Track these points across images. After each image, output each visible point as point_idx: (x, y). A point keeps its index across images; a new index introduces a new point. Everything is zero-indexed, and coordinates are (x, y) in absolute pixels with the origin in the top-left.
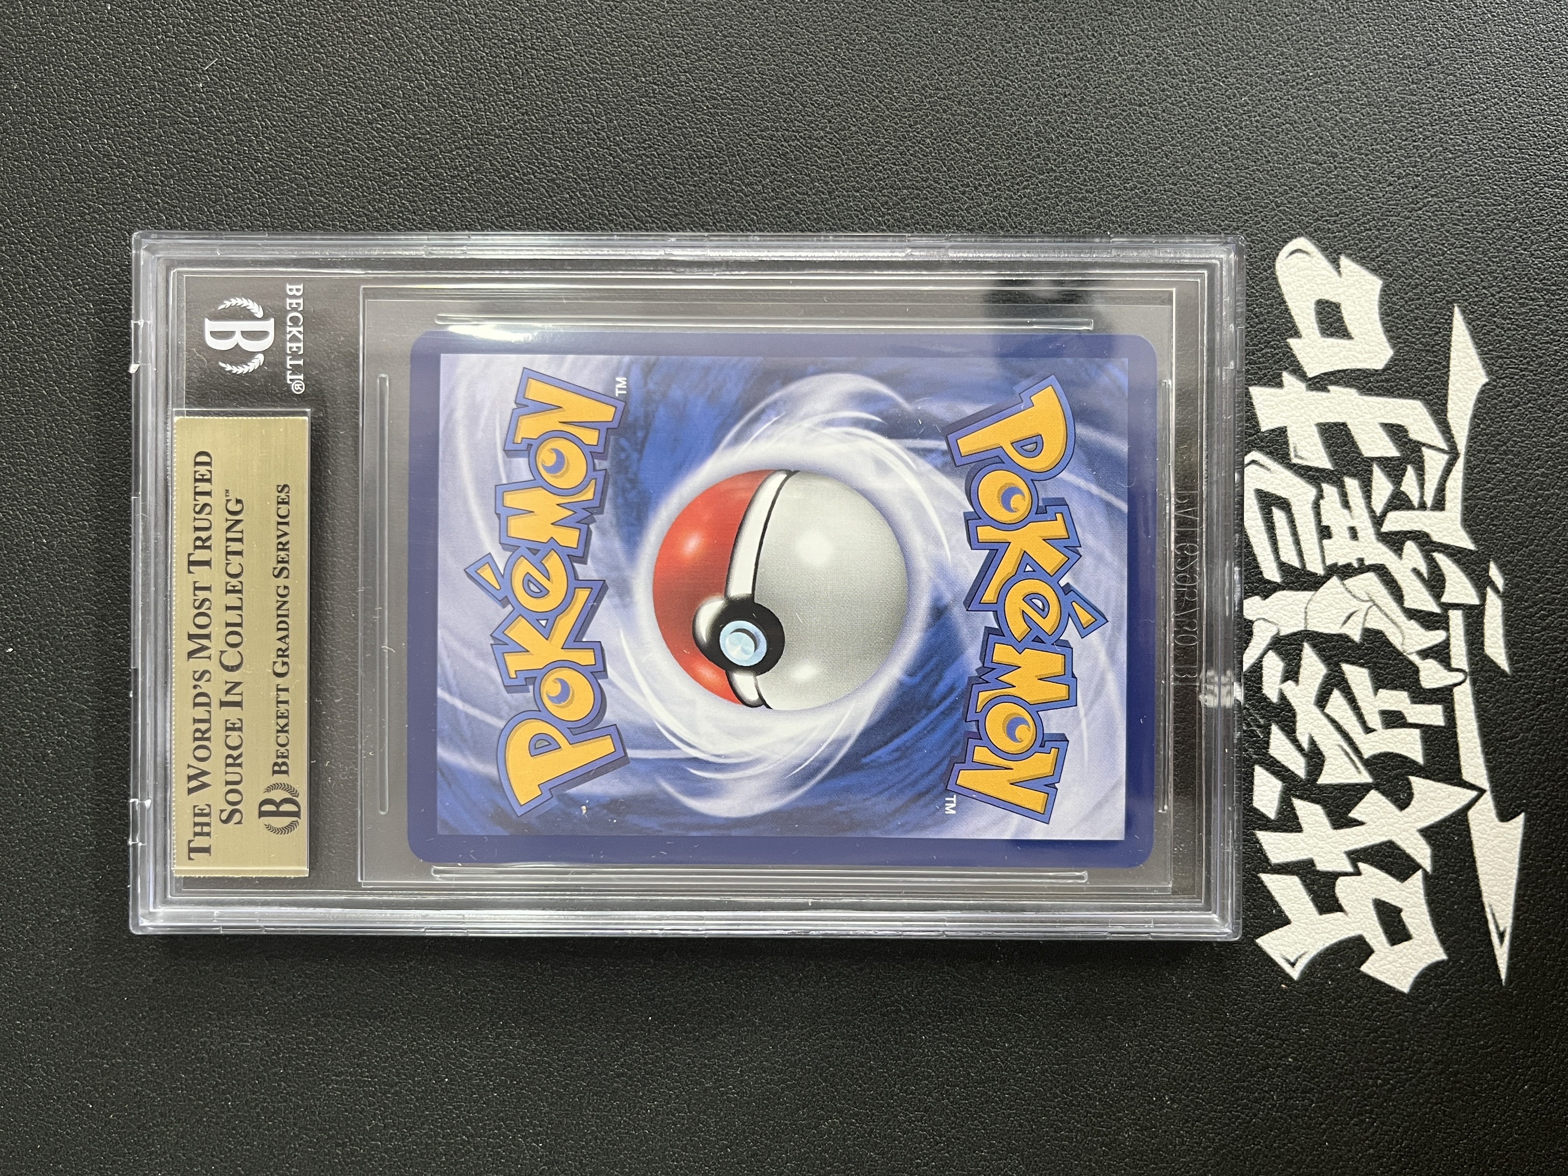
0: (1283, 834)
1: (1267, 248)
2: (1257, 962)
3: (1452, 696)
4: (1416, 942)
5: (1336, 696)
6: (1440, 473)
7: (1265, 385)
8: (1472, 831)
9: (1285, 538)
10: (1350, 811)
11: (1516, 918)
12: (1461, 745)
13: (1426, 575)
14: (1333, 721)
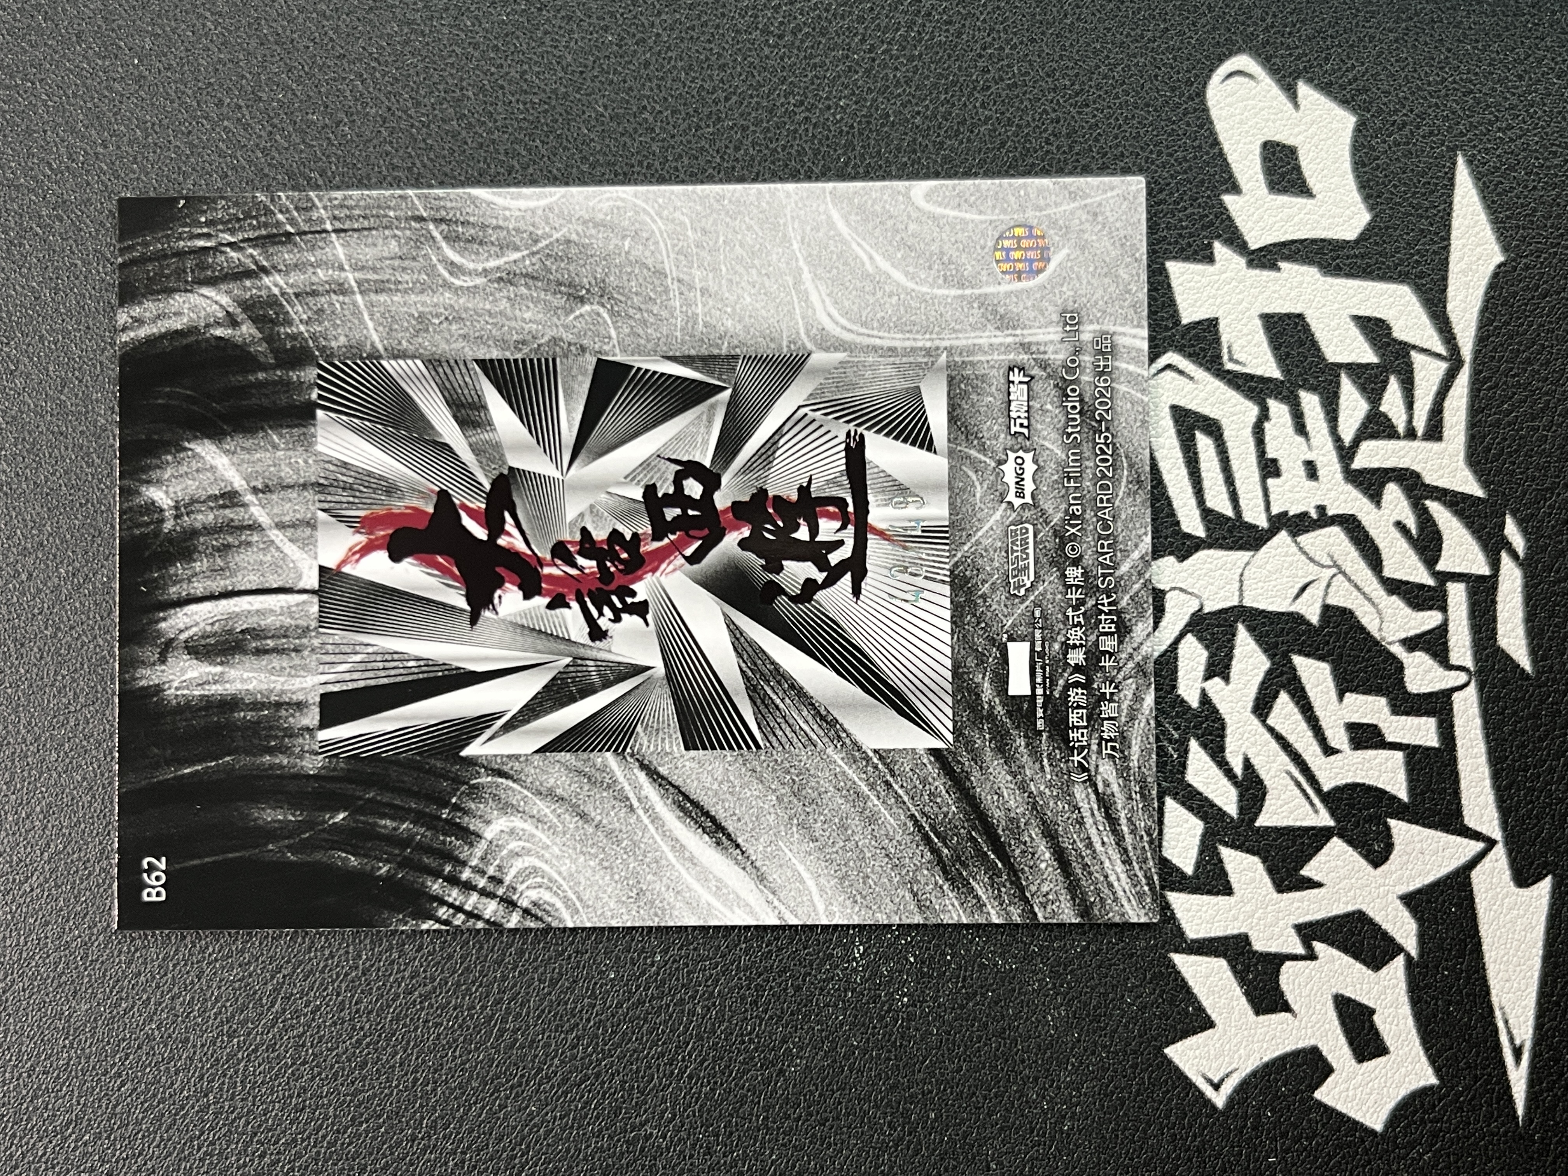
0: (1205, 897)
1: (1194, 68)
2: (1166, 1081)
3: (1451, 704)
4: (1393, 1058)
5: (1284, 701)
6: (1435, 389)
7: (1187, 259)
8: (1477, 900)
9: (1215, 475)
10: (1302, 868)
11: (1539, 1027)
12: (1462, 775)
13: (1414, 532)
14: (1280, 739)
